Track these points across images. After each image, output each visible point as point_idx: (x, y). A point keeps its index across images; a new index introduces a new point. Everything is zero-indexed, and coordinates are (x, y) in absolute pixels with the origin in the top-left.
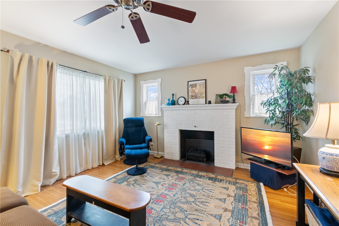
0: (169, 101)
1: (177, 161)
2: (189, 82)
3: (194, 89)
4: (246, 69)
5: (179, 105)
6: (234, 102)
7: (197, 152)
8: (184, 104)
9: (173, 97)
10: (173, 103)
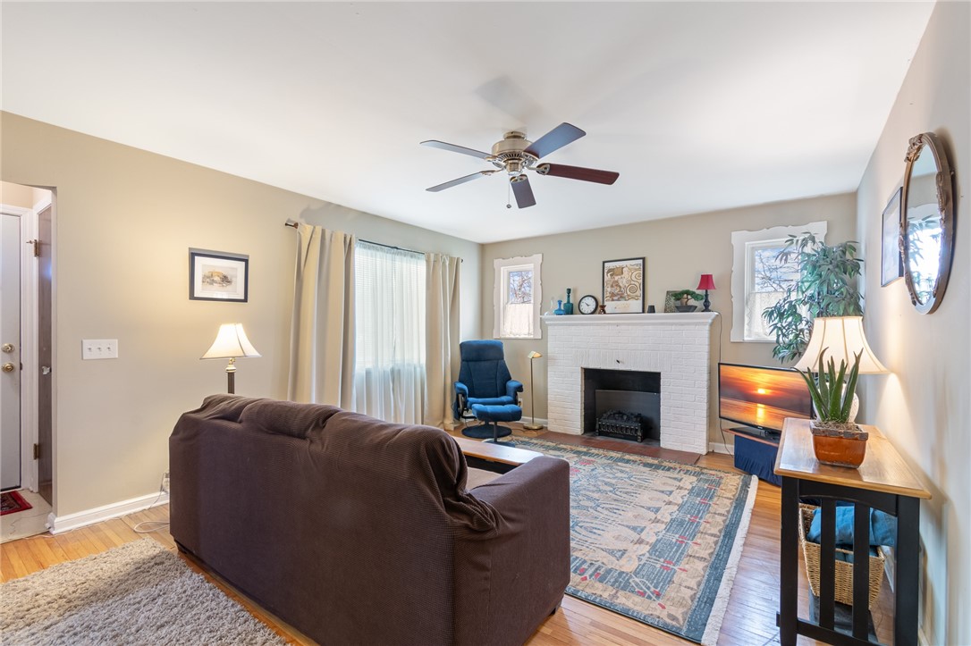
0: (560, 304)
1: (577, 436)
2: (606, 264)
3: (616, 278)
4: (736, 237)
5: (583, 314)
6: (706, 308)
7: (622, 417)
8: (593, 313)
9: (569, 297)
10: (570, 310)
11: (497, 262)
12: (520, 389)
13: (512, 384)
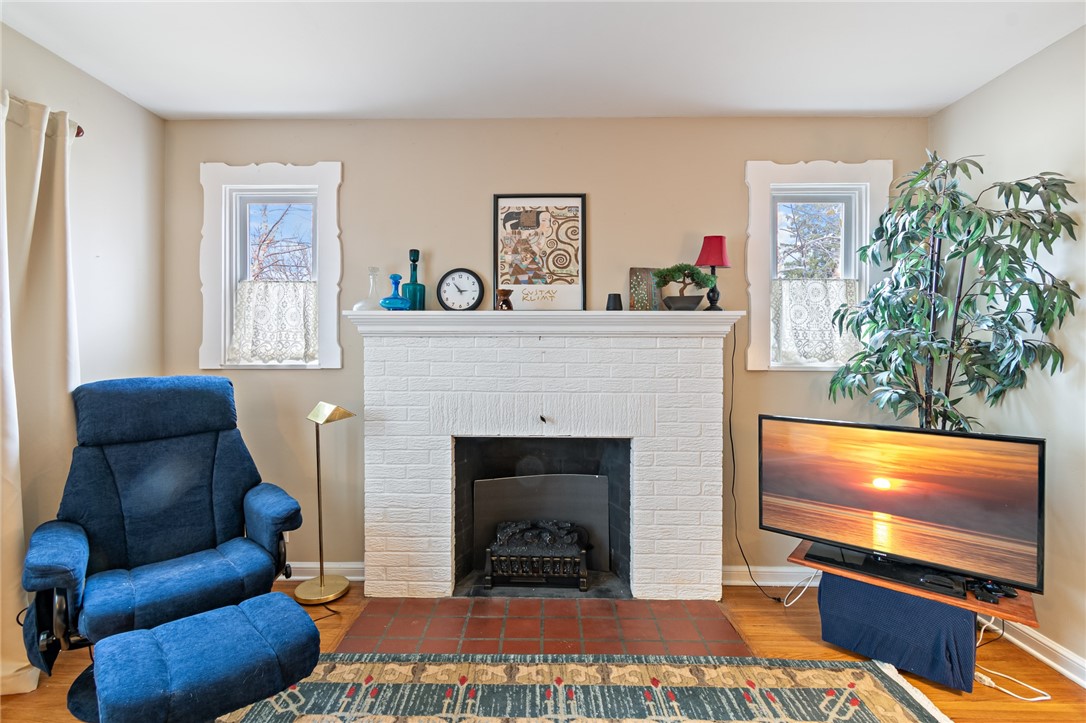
0: (396, 284)
2: (501, 201)
3: (525, 234)
4: (754, 171)
5: (447, 308)
6: (713, 303)
7: (539, 536)
8: (474, 307)
9: (414, 268)
10: (416, 299)
11: (208, 172)
12: (293, 520)
13: (263, 506)
